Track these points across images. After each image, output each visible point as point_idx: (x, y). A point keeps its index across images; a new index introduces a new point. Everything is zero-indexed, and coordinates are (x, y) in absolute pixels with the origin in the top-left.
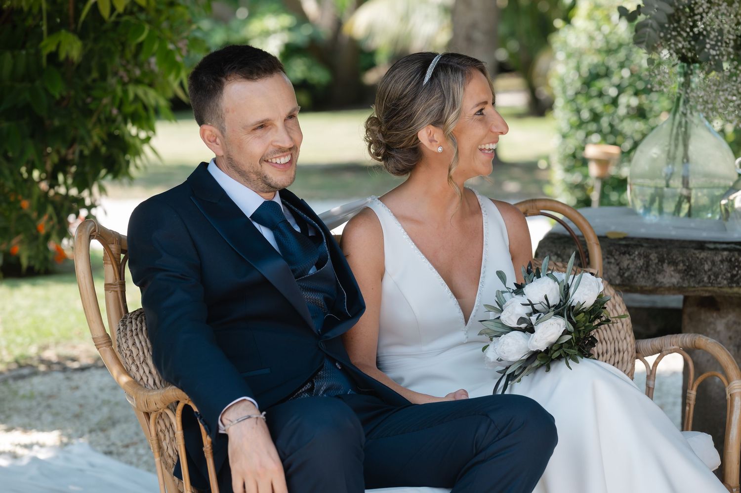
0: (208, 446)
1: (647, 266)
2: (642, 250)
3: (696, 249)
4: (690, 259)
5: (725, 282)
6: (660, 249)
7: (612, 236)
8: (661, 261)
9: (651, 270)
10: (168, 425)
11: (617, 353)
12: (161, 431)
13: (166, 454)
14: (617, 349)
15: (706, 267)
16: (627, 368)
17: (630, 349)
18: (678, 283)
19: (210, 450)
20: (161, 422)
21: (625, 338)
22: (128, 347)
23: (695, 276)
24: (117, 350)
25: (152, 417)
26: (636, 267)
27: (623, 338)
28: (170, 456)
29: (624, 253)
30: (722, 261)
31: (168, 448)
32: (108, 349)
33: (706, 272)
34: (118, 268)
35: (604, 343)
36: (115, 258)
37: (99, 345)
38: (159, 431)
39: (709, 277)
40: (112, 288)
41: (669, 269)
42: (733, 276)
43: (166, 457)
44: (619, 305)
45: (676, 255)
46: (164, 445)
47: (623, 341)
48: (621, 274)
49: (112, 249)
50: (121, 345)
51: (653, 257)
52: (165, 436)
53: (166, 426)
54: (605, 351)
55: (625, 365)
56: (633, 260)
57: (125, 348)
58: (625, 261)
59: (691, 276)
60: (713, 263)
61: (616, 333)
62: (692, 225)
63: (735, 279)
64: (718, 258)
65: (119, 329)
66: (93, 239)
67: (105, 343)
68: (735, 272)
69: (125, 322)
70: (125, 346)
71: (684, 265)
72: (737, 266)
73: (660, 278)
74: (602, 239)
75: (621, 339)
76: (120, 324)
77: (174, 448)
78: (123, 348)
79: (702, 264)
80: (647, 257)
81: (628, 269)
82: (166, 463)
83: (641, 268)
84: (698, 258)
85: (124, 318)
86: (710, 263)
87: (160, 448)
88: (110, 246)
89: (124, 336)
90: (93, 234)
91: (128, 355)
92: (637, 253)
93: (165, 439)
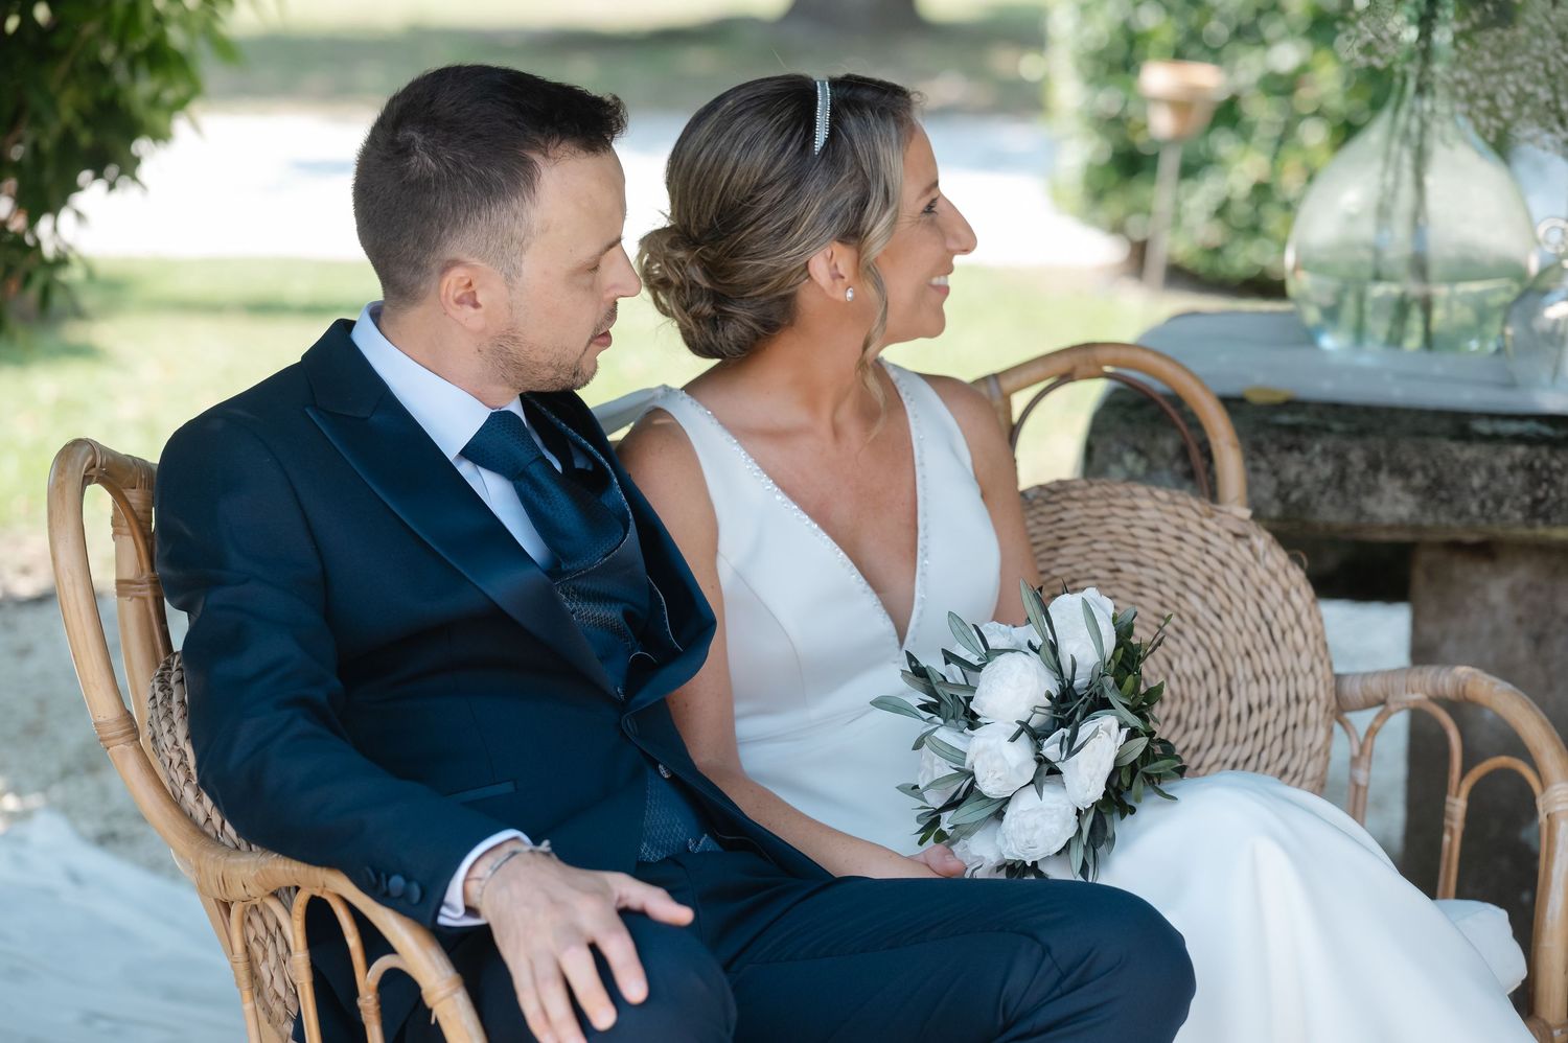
0: (369, 997)
1: (1341, 478)
2: (1330, 441)
3: (1454, 438)
4: (1440, 463)
5: (1518, 516)
6: (1371, 440)
7: (1257, 398)
8: (1374, 466)
9: (1350, 487)
10: (272, 927)
11: (1293, 705)
12: (256, 939)
13: (268, 994)
14: (1292, 695)
15: (1476, 481)
16: (1315, 738)
17: (1322, 695)
18: (1412, 515)
19: (376, 1005)
20: (256, 919)
21: (1312, 669)
22: (175, 743)
23: (1450, 501)
24: (147, 746)
25: (235, 910)
26: (1317, 480)
27: (1307, 669)
28: (278, 997)
29: (1290, 449)
30: (1512, 469)
31: (272, 977)
32: (130, 749)
33: (1474, 492)
34: (146, 544)
35: (1263, 681)
36: (138, 521)
37: (109, 739)
38: (252, 939)
39: (1483, 505)
40: (133, 590)
41: (1390, 486)
42: (1537, 502)
43: (269, 1001)
44: (1298, 591)
45: (1407, 451)
46: (264, 971)
47: (1305, 676)
48: (1282, 494)
49: (132, 501)
50: (158, 738)
51: (1357, 457)
52: (265, 950)
53: (267, 928)
54: (1265, 700)
55: (1311, 730)
56: (1310, 464)
57: (170, 746)
58: (1292, 467)
59: (1442, 501)
60: (1492, 472)
61: (1289, 660)
62: (1438, 369)
63: (1542, 508)
64: (1502, 462)
65: (154, 697)
66: (89, 484)
67: (123, 735)
68: (1540, 494)
69: (166, 677)
70: (168, 740)
71: (1426, 475)
72: (1546, 480)
73: (1370, 504)
74: (1233, 404)
75: (1302, 671)
76: (157, 686)
77: (288, 979)
78: (163, 744)
79: (1465, 474)
80: (1341, 457)
81: (1298, 484)
82: (269, 1012)
83: (1328, 482)
84: (1457, 461)
85: (164, 669)
86: (1483, 472)
87: (254, 976)
88: (125, 494)
89: (166, 716)
90: (89, 473)
91: (176, 763)
92: (1318, 447)
93: (265, 958)
